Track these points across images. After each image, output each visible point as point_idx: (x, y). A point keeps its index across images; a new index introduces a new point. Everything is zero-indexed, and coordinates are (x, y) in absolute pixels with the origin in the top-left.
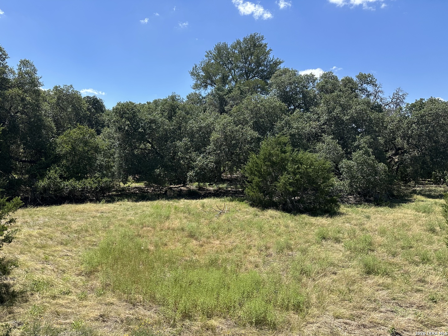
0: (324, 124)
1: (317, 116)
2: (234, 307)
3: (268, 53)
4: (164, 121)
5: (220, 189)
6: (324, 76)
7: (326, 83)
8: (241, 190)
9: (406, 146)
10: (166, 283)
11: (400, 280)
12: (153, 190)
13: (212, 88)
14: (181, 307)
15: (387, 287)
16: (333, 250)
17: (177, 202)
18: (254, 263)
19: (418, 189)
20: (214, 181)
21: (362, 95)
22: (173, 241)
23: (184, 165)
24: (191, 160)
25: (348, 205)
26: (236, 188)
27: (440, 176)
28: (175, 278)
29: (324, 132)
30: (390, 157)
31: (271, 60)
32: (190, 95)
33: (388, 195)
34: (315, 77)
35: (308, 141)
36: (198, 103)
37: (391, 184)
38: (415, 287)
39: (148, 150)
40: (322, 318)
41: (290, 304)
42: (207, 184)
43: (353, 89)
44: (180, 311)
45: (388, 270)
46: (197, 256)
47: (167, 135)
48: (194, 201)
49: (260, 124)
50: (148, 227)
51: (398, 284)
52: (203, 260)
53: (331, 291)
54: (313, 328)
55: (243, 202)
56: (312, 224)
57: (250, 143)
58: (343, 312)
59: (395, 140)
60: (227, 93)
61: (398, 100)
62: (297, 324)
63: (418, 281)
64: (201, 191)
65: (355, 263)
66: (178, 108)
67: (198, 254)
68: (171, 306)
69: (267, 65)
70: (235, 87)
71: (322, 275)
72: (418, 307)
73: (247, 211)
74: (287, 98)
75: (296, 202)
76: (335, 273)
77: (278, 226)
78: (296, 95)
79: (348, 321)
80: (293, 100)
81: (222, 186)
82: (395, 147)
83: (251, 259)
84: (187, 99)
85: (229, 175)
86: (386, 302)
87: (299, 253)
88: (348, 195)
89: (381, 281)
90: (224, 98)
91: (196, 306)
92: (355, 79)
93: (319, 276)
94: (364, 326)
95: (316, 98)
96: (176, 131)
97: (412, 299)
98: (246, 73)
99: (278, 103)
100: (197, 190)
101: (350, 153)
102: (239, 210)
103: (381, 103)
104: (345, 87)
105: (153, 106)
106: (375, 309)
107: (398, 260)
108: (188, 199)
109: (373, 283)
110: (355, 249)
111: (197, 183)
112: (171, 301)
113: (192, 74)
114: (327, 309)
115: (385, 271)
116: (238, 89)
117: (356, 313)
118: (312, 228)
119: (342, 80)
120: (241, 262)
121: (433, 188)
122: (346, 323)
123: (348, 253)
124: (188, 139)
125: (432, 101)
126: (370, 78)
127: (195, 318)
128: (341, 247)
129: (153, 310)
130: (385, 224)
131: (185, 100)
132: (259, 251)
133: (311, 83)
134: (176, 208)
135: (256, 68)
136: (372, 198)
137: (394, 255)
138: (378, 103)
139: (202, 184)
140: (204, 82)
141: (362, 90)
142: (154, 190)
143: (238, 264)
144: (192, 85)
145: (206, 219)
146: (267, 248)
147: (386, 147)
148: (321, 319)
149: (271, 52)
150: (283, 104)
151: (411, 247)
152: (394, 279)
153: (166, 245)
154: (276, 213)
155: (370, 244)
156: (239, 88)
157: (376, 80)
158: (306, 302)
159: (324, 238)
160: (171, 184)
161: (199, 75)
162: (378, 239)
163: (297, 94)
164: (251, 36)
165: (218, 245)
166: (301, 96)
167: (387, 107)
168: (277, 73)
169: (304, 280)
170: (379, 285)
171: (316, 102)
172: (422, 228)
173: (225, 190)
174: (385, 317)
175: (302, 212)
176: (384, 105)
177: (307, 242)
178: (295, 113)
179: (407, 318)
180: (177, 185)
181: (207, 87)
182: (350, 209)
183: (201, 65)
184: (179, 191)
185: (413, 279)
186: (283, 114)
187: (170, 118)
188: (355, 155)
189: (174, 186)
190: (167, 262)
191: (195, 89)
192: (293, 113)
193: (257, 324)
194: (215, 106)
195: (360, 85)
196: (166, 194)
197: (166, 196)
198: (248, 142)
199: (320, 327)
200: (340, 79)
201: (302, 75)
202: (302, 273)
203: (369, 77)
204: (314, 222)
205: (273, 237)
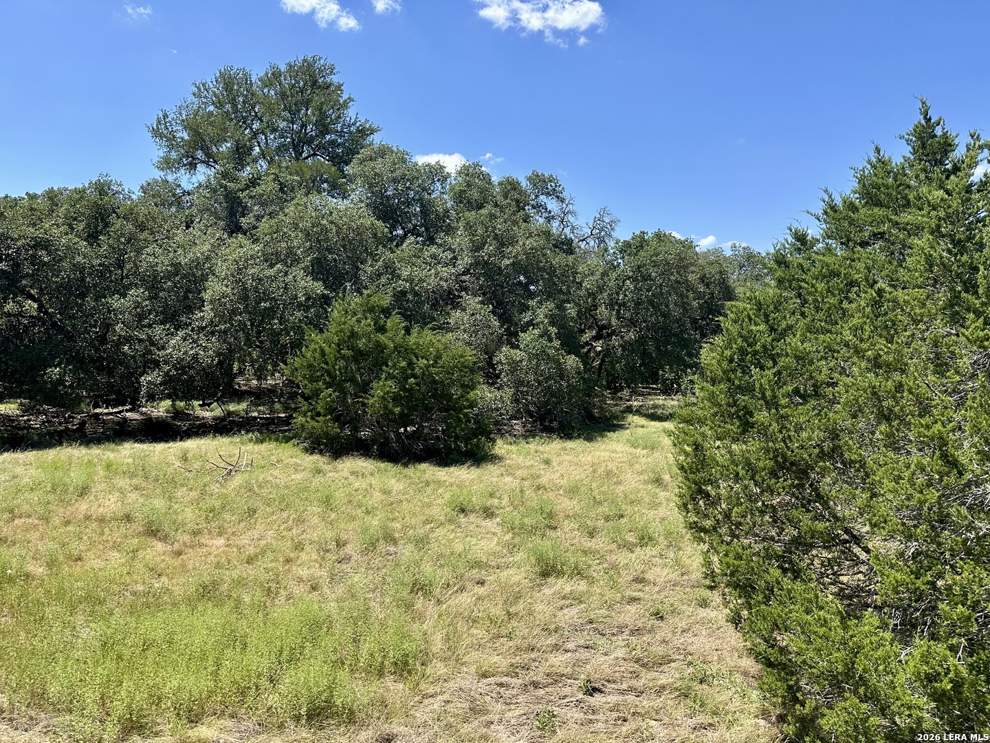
0: (464, 274)
1: (452, 256)
2: (257, 687)
3: (345, 105)
4: (75, 244)
5: (230, 414)
6: (464, 171)
7: (469, 185)
8: (283, 415)
9: (614, 322)
10: (78, 654)
11: (602, 582)
12: (44, 422)
13: (209, 172)
14: (119, 708)
15: (578, 599)
16: (480, 533)
17: (113, 451)
18: (309, 581)
19: (635, 403)
20: (213, 395)
21: (537, 217)
22: (101, 547)
23: (133, 357)
24: (153, 344)
25: (510, 439)
26: (271, 411)
27: (672, 380)
28: (103, 638)
29: (466, 289)
30: (587, 343)
31: (352, 121)
32: (149, 184)
33: (583, 416)
34: (447, 170)
35: (434, 306)
36: (171, 205)
37: (589, 395)
38: (628, 593)
39: (30, 316)
40: (453, 682)
41: (386, 663)
42: (196, 403)
43: (520, 205)
44: (116, 718)
45: (582, 565)
46: (164, 579)
47: (83, 280)
48: (160, 447)
49: (328, 265)
50: (29, 516)
51: (598, 591)
52: (181, 586)
53: (474, 621)
54: (436, 706)
55: (287, 442)
56: (439, 483)
57: (304, 307)
58: (496, 663)
59: (597, 309)
60: (247, 187)
61: (601, 233)
62: (401, 702)
63: (633, 580)
64: (180, 420)
65: (520, 556)
66: (115, 212)
67: (167, 575)
68: (93, 709)
69: (342, 131)
70: (267, 174)
71: (455, 589)
72: (632, 633)
73: (296, 464)
74: (387, 211)
75: (407, 437)
76: (481, 583)
77: (367, 492)
78: (408, 206)
79: (504, 679)
80: (400, 216)
81: (237, 408)
82: (596, 323)
83: (301, 573)
84: (143, 195)
85: (255, 382)
86: (576, 629)
87: (410, 547)
88: (510, 419)
89: (568, 589)
90: (239, 197)
91: (160, 699)
92: (524, 184)
93: (450, 592)
94: (536, 685)
95: (448, 217)
96: (111, 272)
97: (621, 619)
98: (295, 147)
99: (369, 220)
100: (169, 420)
101: (516, 334)
102: (278, 462)
103: (572, 235)
104: (506, 197)
105: (43, 204)
106: (556, 647)
107: (599, 543)
108: (142, 442)
109: (554, 594)
110: (522, 526)
111: (168, 403)
112: (90, 696)
113: (156, 133)
114: (464, 660)
115: (576, 568)
116: (275, 180)
117: (521, 661)
118: (440, 491)
119: (500, 184)
120: (278, 583)
121: (661, 402)
122: (501, 685)
123: (509, 536)
124: (143, 293)
125: (659, 237)
126: (553, 184)
127: (158, 728)
128: (495, 526)
129: (38, 728)
130: (578, 475)
131: (137, 195)
132: (322, 554)
133: (438, 184)
134: (108, 466)
135: (317, 136)
136: (555, 424)
137: (592, 534)
138: (566, 236)
139: (182, 404)
140: (187, 156)
141: (538, 207)
142: (48, 421)
143: (269, 588)
144: (156, 160)
145: (191, 490)
146: (340, 544)
147: (581, 324)
148: (451, 684)
149: (350, 104)
150: (379, 223)
151: (622, 516)
152: (591, 581)
153: (79, 559)
154: (365, 464)
155: (551, 515)
156: (277, 178)
157: (563, 188)
158: (421, 652)
159: (463, 511)
160: (96, 406)
161: (174, 137)
162: (566, 504)
163: (408, 204)
164: (305, 60)
165: (221, 549)
166: (418, 209)
167: (583, 245)
168: (364, 152)
169: (419, 604)
170: (564, 598)
171: (449, 224)
172: (642, 477)
173: (243, 418)
174: (574, 661)
175: (420, 459)
176: (577, 240)
177: (427, 522)
178: (405, 245)
179: (612, 657)
180: (114, 406)
181: (196, 167)
182: (513, 448)
183: (181, 114)
184: (118, 423)
185: (626, 577)
186: (380, 247)
187: (92, 237)
188: (526, 338)
189: (106, 411)
190: (81, 603)
191: (162, 169)
192: (402, 245)
193: (310, 717)
194: (215, 214)
195: (534, 197)
196: (82, 432)
197: (82, 437)
198: (300, 305)
199: (448, 701)
200: (495, 179)
201: (420, 164)
202: (415, 589)
203: (551, 181)
204: (444, 479)
205: (354, 518)
